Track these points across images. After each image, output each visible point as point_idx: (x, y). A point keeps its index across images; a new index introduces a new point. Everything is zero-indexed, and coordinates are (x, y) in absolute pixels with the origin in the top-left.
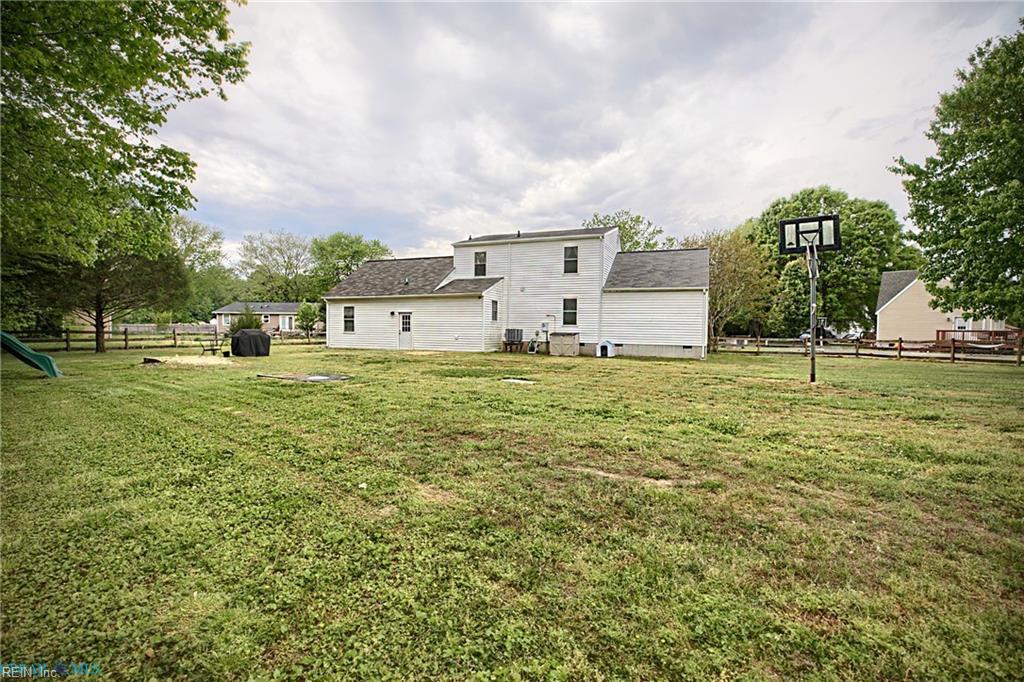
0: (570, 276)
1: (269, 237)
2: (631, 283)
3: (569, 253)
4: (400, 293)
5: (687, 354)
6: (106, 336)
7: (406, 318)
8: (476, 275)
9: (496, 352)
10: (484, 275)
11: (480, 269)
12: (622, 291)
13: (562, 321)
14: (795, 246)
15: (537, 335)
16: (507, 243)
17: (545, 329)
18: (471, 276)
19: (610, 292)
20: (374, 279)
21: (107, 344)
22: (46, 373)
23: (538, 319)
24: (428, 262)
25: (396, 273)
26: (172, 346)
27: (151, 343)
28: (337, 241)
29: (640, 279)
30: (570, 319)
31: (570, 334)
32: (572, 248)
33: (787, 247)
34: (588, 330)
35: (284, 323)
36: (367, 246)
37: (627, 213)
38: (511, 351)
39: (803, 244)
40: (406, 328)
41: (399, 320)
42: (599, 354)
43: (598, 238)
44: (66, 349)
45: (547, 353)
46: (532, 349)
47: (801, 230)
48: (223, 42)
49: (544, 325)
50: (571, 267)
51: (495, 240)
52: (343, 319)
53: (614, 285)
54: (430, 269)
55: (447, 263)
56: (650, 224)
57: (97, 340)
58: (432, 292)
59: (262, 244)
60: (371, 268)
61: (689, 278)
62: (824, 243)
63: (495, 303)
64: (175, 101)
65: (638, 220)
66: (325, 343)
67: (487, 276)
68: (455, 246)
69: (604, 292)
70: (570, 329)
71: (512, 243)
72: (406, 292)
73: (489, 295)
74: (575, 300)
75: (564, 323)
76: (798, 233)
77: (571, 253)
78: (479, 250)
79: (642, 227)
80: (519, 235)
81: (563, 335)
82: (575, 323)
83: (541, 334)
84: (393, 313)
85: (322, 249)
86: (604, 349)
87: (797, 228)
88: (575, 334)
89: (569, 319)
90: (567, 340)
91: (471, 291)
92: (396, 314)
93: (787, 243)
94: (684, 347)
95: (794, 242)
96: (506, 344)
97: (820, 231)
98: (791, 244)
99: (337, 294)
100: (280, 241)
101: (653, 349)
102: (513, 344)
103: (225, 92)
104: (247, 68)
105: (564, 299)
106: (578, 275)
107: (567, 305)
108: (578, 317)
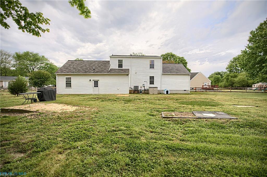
0: (152, 69)
3: (151, 62)
5: (185, 92)
7: (96, 82)
8: (119, 67)
10: (122, 68)
11: (120, 66)
13: (149, 83)
15: (141, 87)
17: (144, 86)
18: (117, 68)
19: (164, 74)
30: (152, 82)
32: (153, 61)
38: (136, 93)
40: (96, 86)
41: (92, 83)
42: (166, 93)
43: (161, 58)
50: (152, 66)
52: (65, 82)
53: (165, 72)
58: (108, 73)
67: (123, 68)
68: (110, 57)
69: (163, 74)
70: (152, 86)
71: (132, 58)
74: (154, 77)
78: (120, 59)
82: (154, 84)
84: (90, 80)
88: (155, 87)
91: (124, 73)
94: (184, 90)
96: (134, 91)
99: (62, 72)
101: (176, 91)
105: (150, 77)
106: (154, 69)
107: (151, 78)
108: (154, 82)
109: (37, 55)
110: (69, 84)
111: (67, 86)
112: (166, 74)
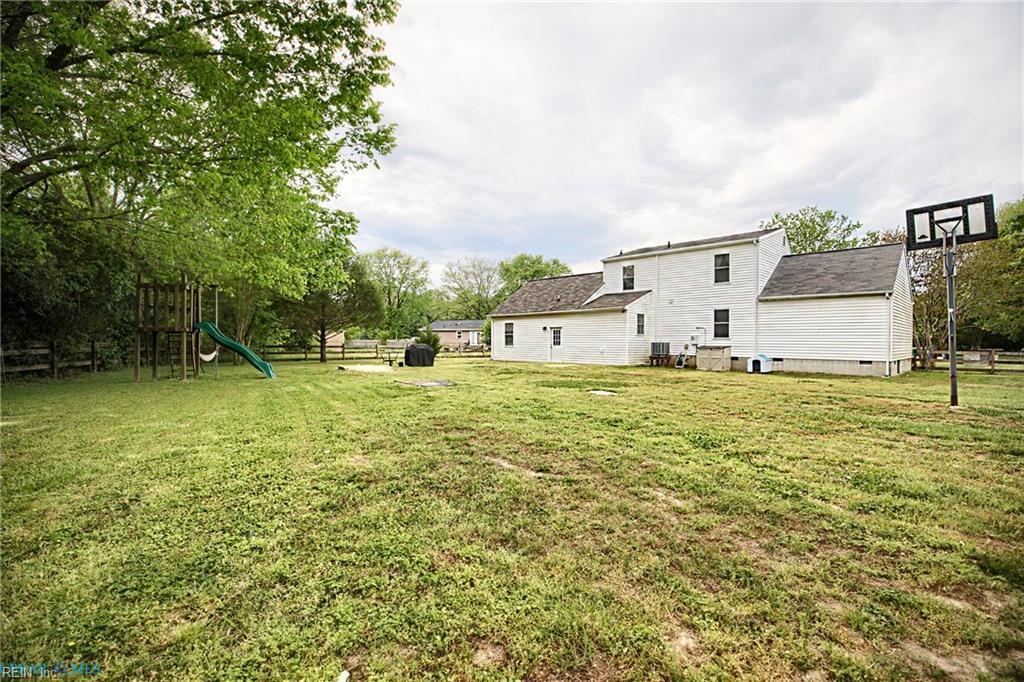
0: (722, 286)
1: (464, 263)
2: (792, 291)
3: (720, 261)
4: (551, 309)
5: (865, 370)
6: (327, 349)
7: (557, 332)
8: (624, 289)
9: (642, 366)
10: (633, 288)
11: (628, 284)
12: (781, 300)
13: (713, 334)
14: (929, 239)
15: (686, 348)
16: (654, 256)
17: (694, 342)
18: (621, 290)
19: (766, 300)
20: (532, 298)
21: (328, 356)
22: (266, 375)
23: (687, 331)
24: (581, 278)
25: (551, 290)
26: (375, 358)
27: (360, 355)
28: (521, 262)
29: (804, 286)
30: (722, 331)
31: (718, 348)
32: (724, 255)
33: (918, 241)
34: (742, 343)
35: (473, 339)
36: (548, 265)
37: (813, 209)
38: (658, 365)
39: (939, 234)
40: (557, 342)
41: (550, 334)
42: (750, 369)
43: (752, 242)
44: (305, 359)
45: (694, 368)
46: (680, 363)
47: (936, 219)
48: (377, 124)
49: (693, 338)
50: (722, 274)
51: (645, 253)
52: (504, 334)
53: (773, 292)
54: (581, 285)
55: (596, 279)
56: (844, 218)
57: (321, 353)
58: (579, 308)
59: (459, 268)
60: (531, 287)
61: (868, 281)
62: (971, 233)
63: (640, 317)
64: (341, 175)
65: (829, 216)
66: (490, 356)
67: (636, 289)
68: (605, 262)
69: (760, 301)
70: (721, 342)
71: (660, 255)
72: (557, 309)
73: (634, 308)
74: (728, 310)
75: (716, 336)
76: (933, 224)
77: (723, 262)
78: (627, 264)
79: (834, 223)
80: (669, 246)
81: (711, 348)
82: (727, 336)
83: (690, 347)
84: (545, 328)
85: (507, 270)
86: (756, 363)
87: (931, 217)
88: (724, 348)
89: (720, 332)
90: (717, 354)
91: (615, 305)
92: (548, 328)
93: (917, 236)
95: (928, 234)
96: (652, 358)
97: (965, 218)
98: (923, 237)
99: (500, 312)
100: (474, 267)
101: (820, 364)
102: (660, 358)
103: (378, 163)
104: (395, 142)
105: (716, 311)
106: (730, 284)
107: (719, 316)
108: (730, 329)
109: (539, 261)
110: (509, 340)
111: (507, 344)
112: (774, 300)
